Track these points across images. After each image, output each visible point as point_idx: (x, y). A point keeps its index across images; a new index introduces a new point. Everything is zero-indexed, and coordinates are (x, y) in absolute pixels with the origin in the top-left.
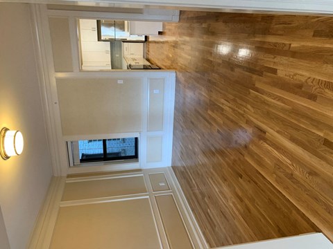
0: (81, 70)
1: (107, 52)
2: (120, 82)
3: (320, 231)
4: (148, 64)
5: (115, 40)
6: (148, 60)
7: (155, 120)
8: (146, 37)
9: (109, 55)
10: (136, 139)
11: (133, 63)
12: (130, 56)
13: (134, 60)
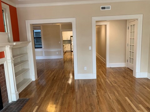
0: (62, 31)
1: (67, 39)
2: (59, 42)
3: (38, 77)
4: (65, 52)
5: (71, 41)
6: (66, 52)
7: (48, 53)
8: (72, 51)
9: (66, 40)
10: (42, 48)
11: (64, 47)
12: (66, 46)
13: (66, 47)
